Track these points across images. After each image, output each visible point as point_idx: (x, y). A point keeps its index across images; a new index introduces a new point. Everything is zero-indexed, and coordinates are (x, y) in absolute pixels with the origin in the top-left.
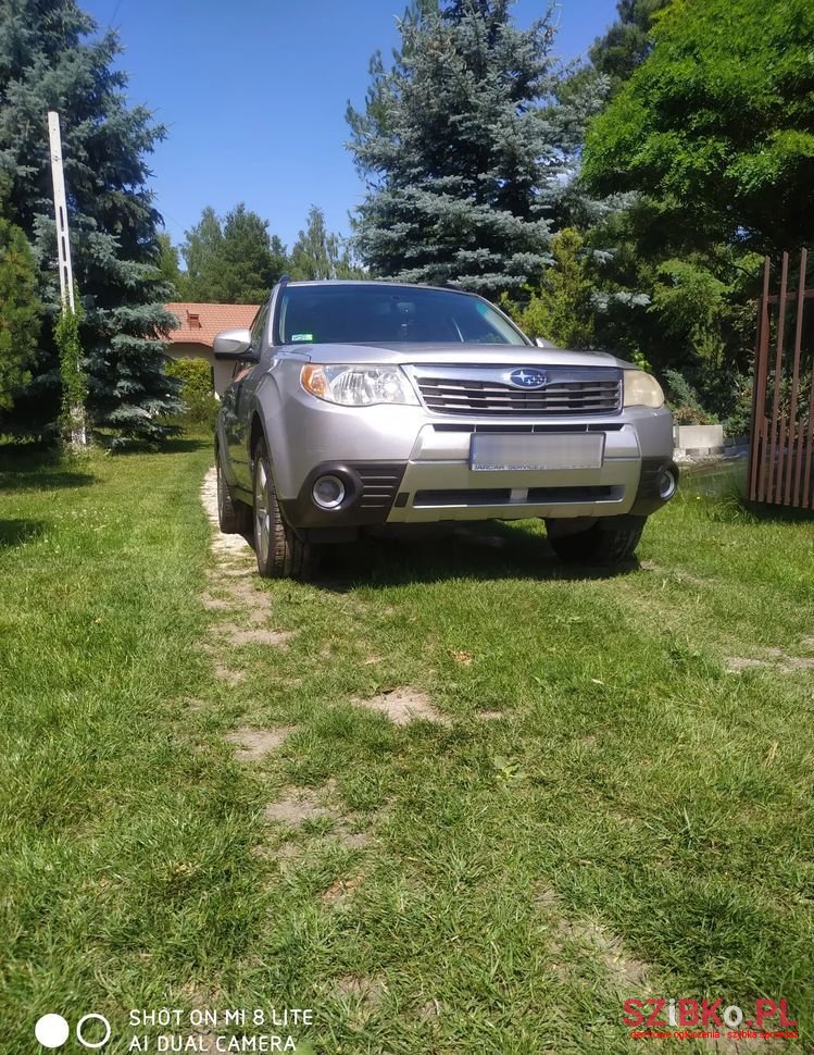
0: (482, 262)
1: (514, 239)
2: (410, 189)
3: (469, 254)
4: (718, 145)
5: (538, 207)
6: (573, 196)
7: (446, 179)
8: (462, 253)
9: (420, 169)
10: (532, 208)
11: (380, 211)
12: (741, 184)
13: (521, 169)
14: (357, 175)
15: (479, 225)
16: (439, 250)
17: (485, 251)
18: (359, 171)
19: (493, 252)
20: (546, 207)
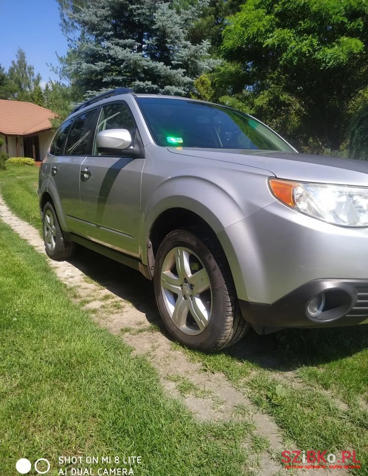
0: (147, 88)
1: (164, 78)
2: (106, 44)
3: (141, 83)
4: (313, 39)
5: (176, 62)
6: (193, 59)
7: (127, 41)
8: (137, 82)
9: (111, 33)
10: (172, 62)
11: (87, 54)
12: (324, 62)
13: (169, 41)
14: (62, 32)
15: (146, 68)
16: (123, 79)
17: (150, 83)
18: (63, 30)
19: (153, 83)
20: (180, 63)
